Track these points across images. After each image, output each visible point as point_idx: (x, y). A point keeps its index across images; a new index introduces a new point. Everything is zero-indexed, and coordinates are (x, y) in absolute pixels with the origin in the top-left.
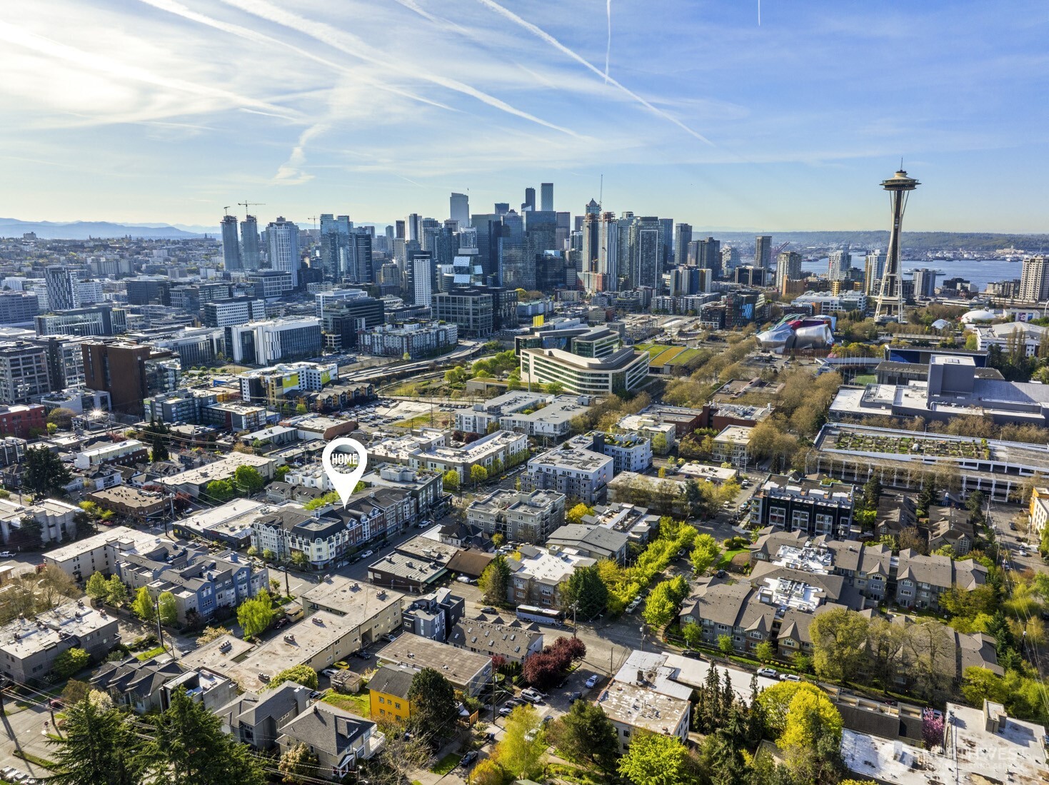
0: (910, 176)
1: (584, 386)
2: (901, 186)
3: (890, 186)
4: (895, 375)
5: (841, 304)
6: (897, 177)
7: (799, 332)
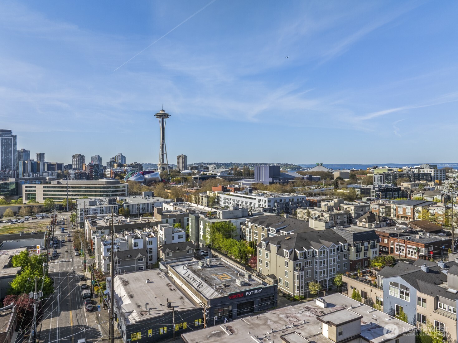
2: (163, 116)
7: (146, 176)
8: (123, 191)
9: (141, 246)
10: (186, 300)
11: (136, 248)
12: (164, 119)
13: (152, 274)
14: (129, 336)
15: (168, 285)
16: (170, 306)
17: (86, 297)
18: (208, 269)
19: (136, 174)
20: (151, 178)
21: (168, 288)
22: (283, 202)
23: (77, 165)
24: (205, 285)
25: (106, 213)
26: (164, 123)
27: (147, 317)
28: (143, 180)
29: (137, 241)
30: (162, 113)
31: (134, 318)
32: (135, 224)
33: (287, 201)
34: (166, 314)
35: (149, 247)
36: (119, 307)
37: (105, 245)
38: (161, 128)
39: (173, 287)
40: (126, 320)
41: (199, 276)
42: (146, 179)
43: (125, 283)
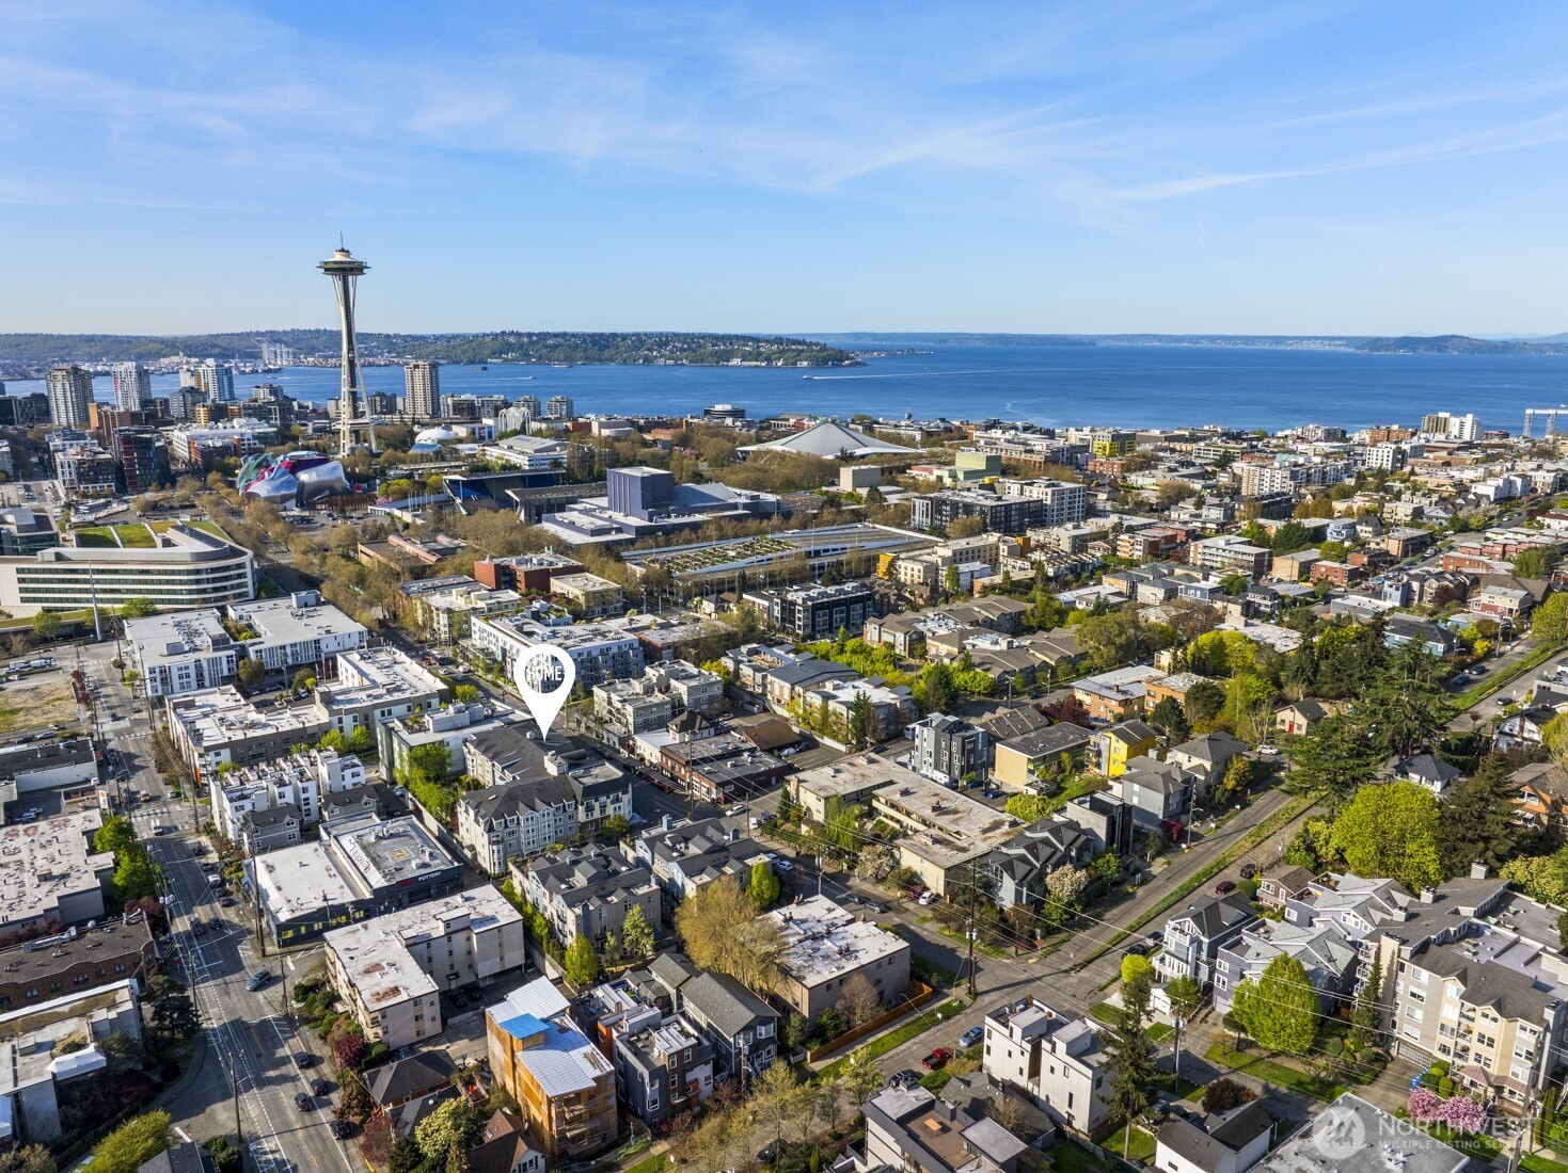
0: (356, 256)
1: (204, 591)
2: (346, 271)
3: (333, 269)
4: (543, 502)
5: (255, 437)
6: (339, 257)
7: (304, 477)
8: (240, 576)
9: (290, 798)
10: (347, 890)
11: (283, 800)
12: (350, 278)
13: (307, 850)
14: (279, 935)
15: (328, 870)
16: (325, 899)
17: (214, 886)
18: (384, 842)
19: (272, 470)
20: (317, 482)
21: (326, 873)
22: (585, 656)
23: (66, 402)
24: (373, 868)
25: (211, 686)
26: (351, 290)
27: (298, 914)
28: (295, 490)
29: (282, 789)
30: (342, 263)
31: (284, 916)
32: (278, 733)
33: (594, 654)
34: (320, 910)
35: (303, 796)
36: (265, 904)
37: (231, 800)
38: (342, 309)
39: (334, 871)
40: (275, 918)
41: (368, 854)
42: (302, 485)
43: (271, 869)
